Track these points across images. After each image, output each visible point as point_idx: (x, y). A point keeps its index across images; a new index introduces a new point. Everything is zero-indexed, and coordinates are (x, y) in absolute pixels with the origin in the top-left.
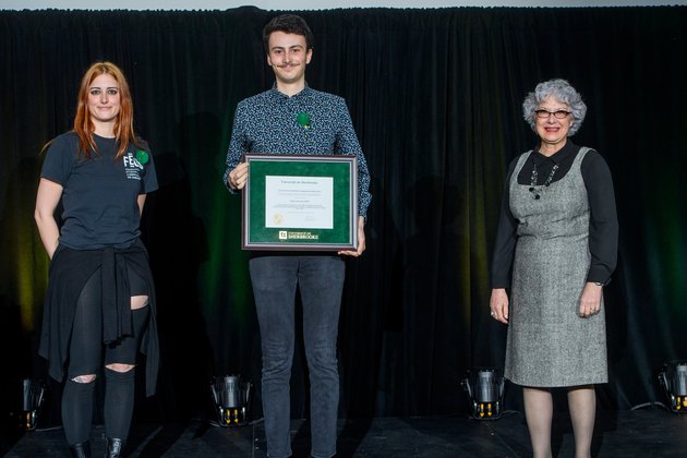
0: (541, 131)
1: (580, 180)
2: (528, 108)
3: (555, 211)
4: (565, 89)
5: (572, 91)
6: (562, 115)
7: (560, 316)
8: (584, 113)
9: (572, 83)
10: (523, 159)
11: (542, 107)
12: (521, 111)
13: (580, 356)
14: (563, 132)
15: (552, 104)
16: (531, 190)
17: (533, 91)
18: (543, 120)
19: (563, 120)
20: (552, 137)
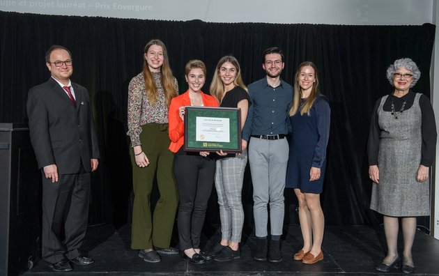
0: (396, 84)
1: (419, 110)
2: (390, 72)
3: (406, 125)
4: (410, 63)
5: (414, 64)
6: (408, 76)
7: (408, 180)
8: (419, 76)
9: (414, 60)
10: (384, 99)
11: (397, 72)
12: (385, 73)
13: (417, 201)
14: (408, 85)
15: (403, 71)
16: (392, 114)
17: (393, 64)
18: (397, 78)
19: (408, 79)
20: (402, 87)
